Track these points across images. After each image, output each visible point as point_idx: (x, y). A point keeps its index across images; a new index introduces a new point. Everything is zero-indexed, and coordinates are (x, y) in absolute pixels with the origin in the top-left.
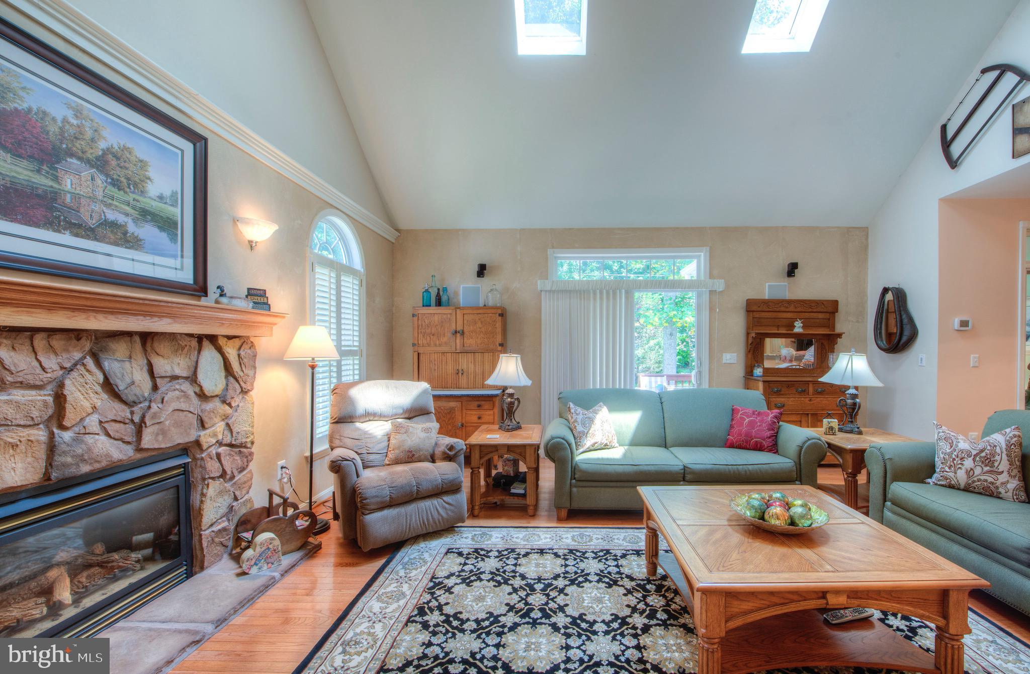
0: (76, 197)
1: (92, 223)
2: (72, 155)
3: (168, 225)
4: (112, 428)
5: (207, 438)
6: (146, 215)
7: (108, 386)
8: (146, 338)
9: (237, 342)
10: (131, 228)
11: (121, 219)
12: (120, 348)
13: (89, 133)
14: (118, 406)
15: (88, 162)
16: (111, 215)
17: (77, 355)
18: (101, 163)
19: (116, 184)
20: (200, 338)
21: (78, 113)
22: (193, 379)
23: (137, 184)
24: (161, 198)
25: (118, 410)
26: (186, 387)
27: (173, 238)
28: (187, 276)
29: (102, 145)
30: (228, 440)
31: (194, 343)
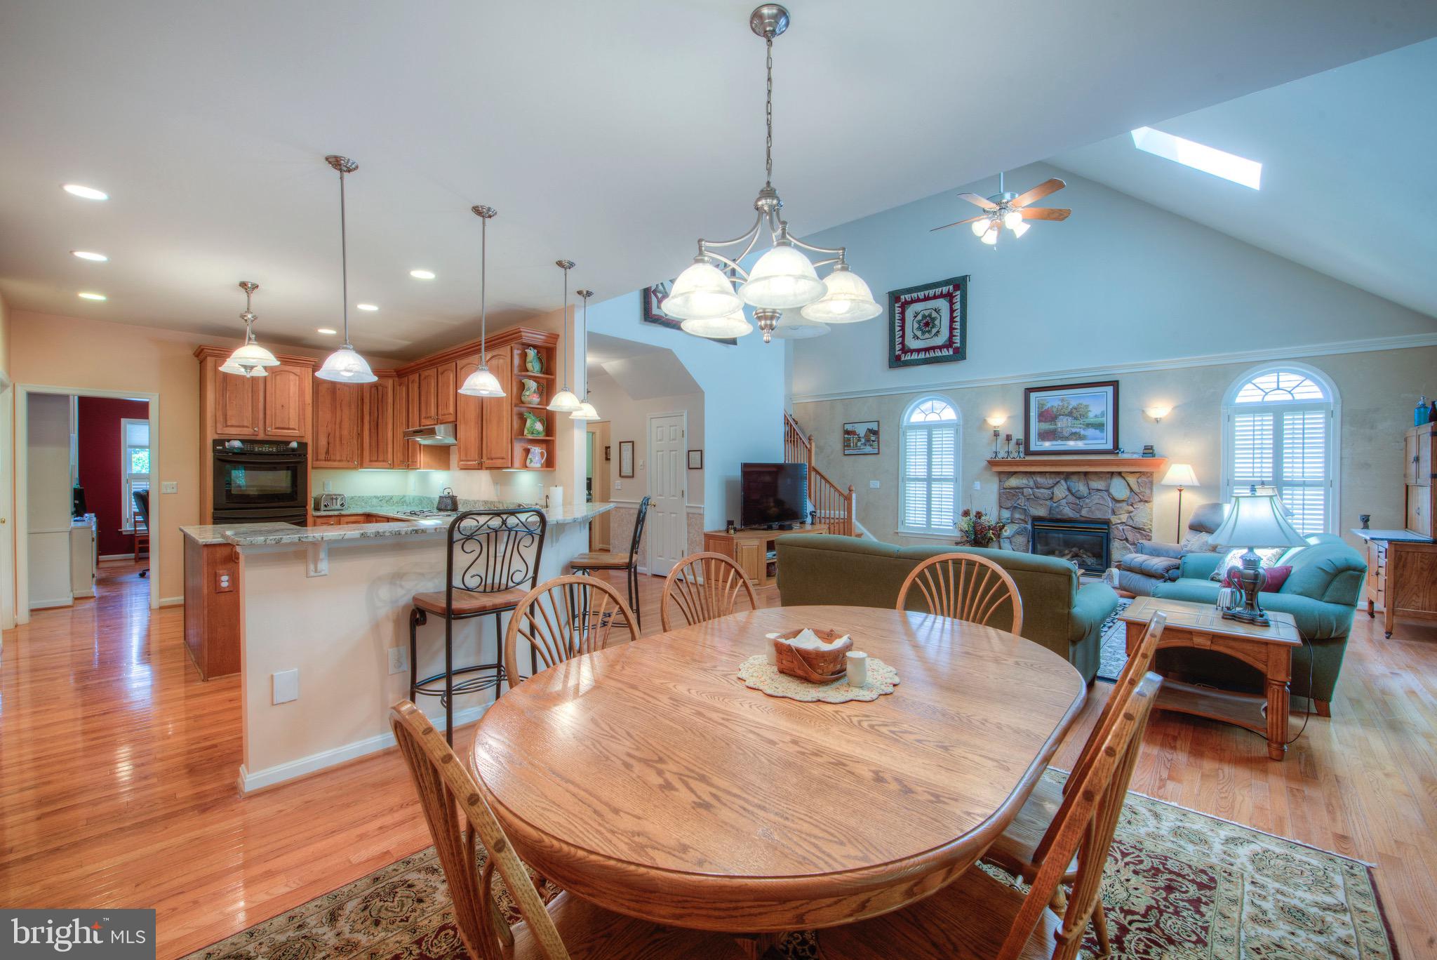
0: (1062, 428)
1: (1067, 435)
2: (1060, 415)
3: (1100, 426)
4: (1071, 505)
5: (1114, 519)
6: (1089, 425)
7: (1069, 490)
8: (1086, 474)
9: (1138, 475)
10: (1082, 432)
11: (1078, 430)
12: (1075, 478)
13: (1066, 405)
14: (1074, 498)
15: (1066, 415)
16: (1074, 430)
17: (1058, 480)
18: (1070, 414)
19: (1076, 418)
20: (1112, 473)
21: (1062, 400)
22: (1107, 491)
23: (1084, 416)
24: (1096, 416)
25: (1071, 498)
26: (1105, 494)
27: (1102, 431)
28: (1110, 446)
29: (1071, 407)
30: (1131, 523)
31: (1109, 476)
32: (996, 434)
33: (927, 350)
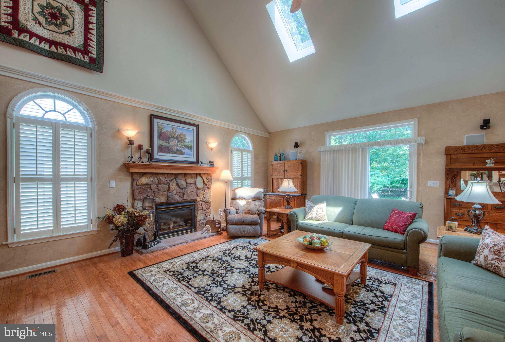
0: (172, 146)
1: (175, 151)
2: (172, 138)
3: (190, 148)
4: (178, 194)
5: (198, 199)
6: (186, 147)
7: (177, 184)
8: (185, 174)
9: (206, 175)
10: (183, 150)
11: (180, 148)
12: (180, 177)
13: (175, 132)
14: (179, 189)
15: (175, 138)
16: (179, 148)
17: (172, 178)
18: (177, 138)
19: (180, 141)
20: (197, 174)
21: (173, 128)
22: (195, 184)
23: (183, 140)
24: (189, 142)
25: (179, 190)
26: (193, 186)
27: (191, 151)
28: (194, 160)
29: (177, 134)
30: (204, 200)
31: (195, 175)
32: (131, 143)
33: (51, 43)
